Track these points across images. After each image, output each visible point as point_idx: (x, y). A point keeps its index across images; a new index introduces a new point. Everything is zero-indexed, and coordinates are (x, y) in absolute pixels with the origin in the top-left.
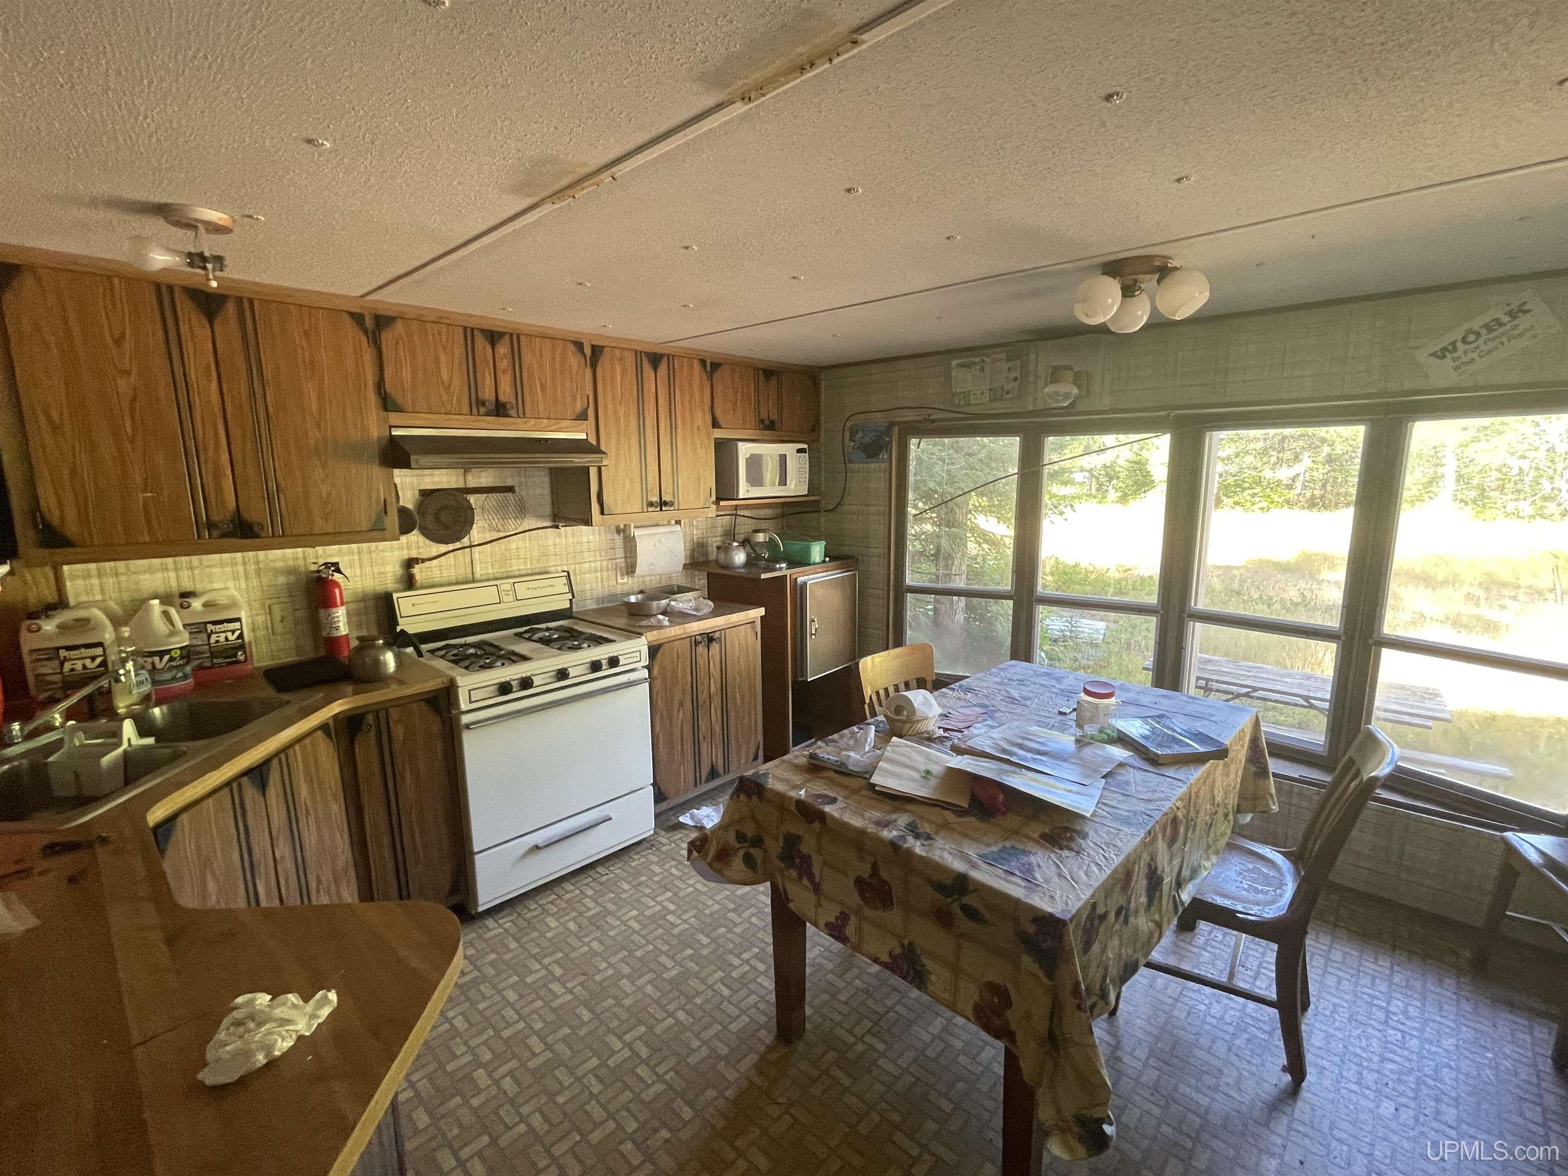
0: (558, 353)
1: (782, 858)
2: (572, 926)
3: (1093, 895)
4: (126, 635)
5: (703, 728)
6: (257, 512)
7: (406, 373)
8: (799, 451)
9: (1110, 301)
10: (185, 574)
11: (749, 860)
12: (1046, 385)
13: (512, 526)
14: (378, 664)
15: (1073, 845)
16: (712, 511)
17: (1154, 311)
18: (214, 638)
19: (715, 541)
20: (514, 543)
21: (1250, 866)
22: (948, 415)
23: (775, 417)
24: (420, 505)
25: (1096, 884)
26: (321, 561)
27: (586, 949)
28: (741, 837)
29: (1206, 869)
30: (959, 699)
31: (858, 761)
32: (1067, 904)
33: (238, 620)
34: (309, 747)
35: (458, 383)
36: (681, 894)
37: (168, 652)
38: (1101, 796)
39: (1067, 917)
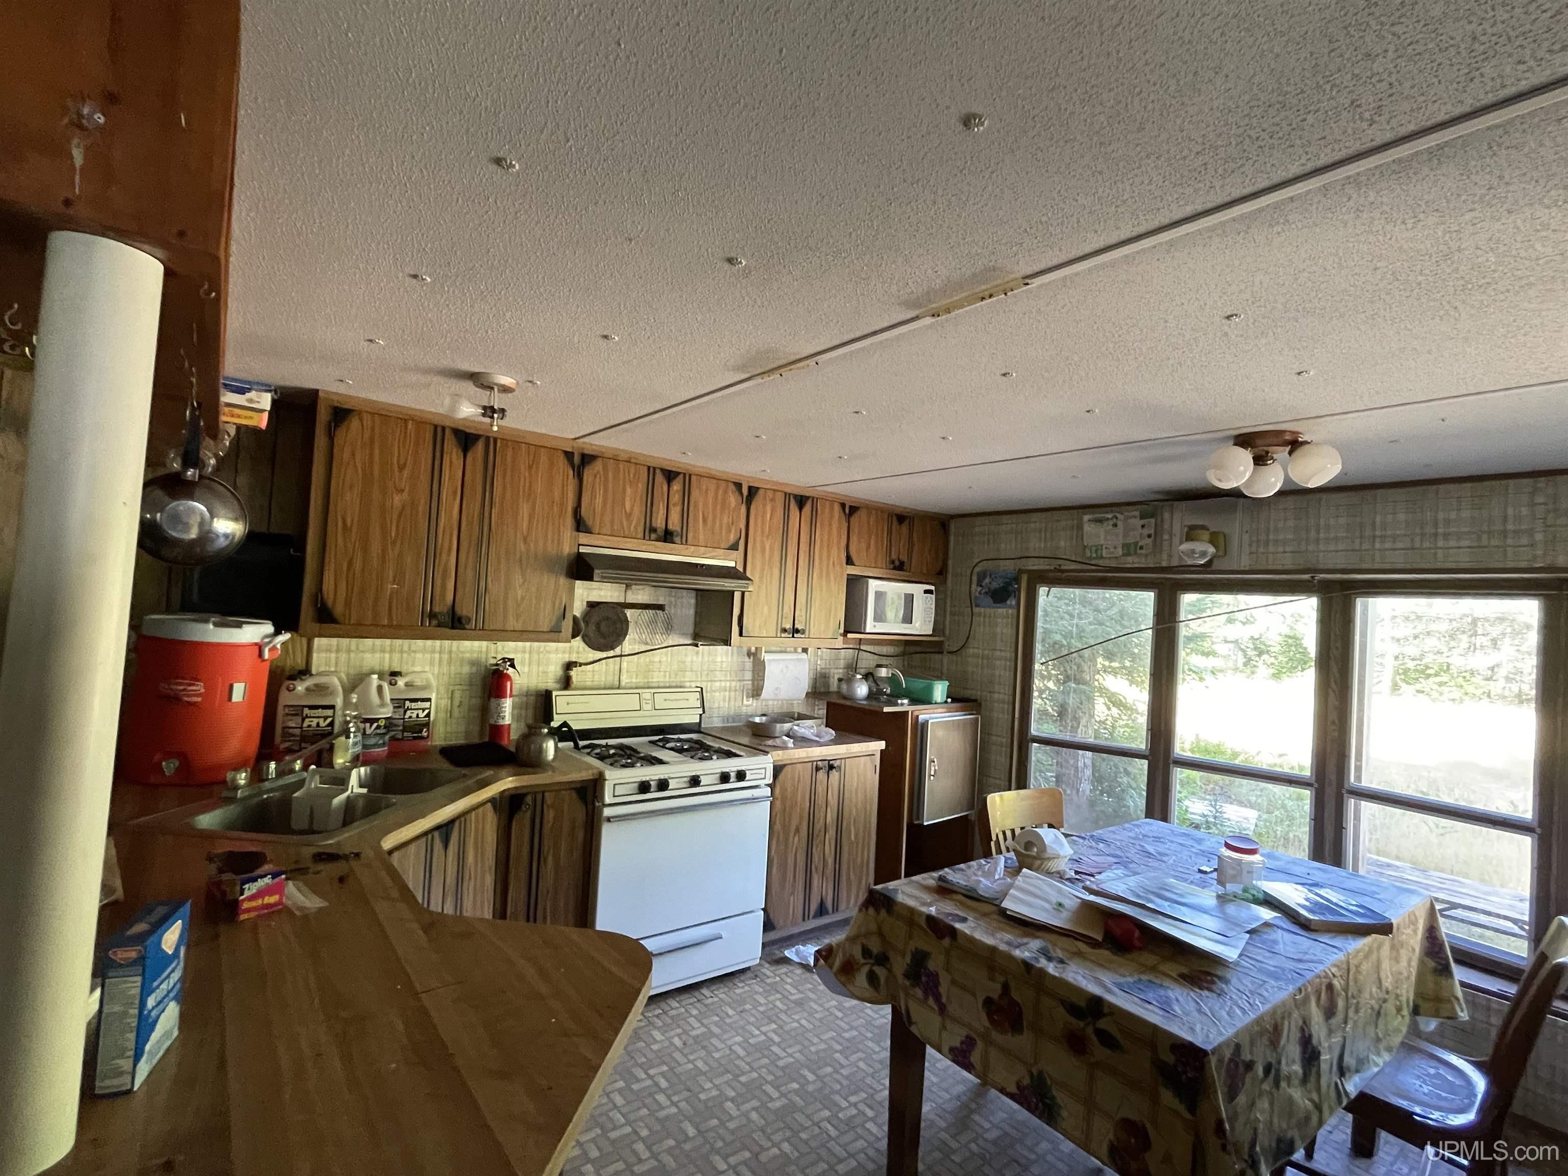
0: (721, 492)
1: (907, 976)
2: (677, 1041)
3: (1237, 1035)
4: (354, 700)
5: (816, 858)
6: (466, 609)
7: (599, 501)
8: (926, 592)
9: (1242, 468)
10: (396, 656)
11: (872, 978)
12: (1181, 543)
13: (660, 640)
14: (541, 751)
15: (1214, 987)
16: (839, 643)
17: (1287, 479)
18: (408, 713)
19: (837, 673)
20: (657, 656)
21: (1432, 1071)
22: (1079, 567)
23: (904, 558)
24: (587, 616)
25: (1240, 1025)
26: (499, 657)
27: (690, 1066)
28: (866, 952)
29: (1377, 1065)
30: (1091, 847)
31: (988, 887)
32: (1208, 1036)
33: (429, 700)
34: (480, 816)
35: (638, 513)
36: (787, 1028)
37: (377, 720)
38: (1244, 950)
39: (1208, 1048)
